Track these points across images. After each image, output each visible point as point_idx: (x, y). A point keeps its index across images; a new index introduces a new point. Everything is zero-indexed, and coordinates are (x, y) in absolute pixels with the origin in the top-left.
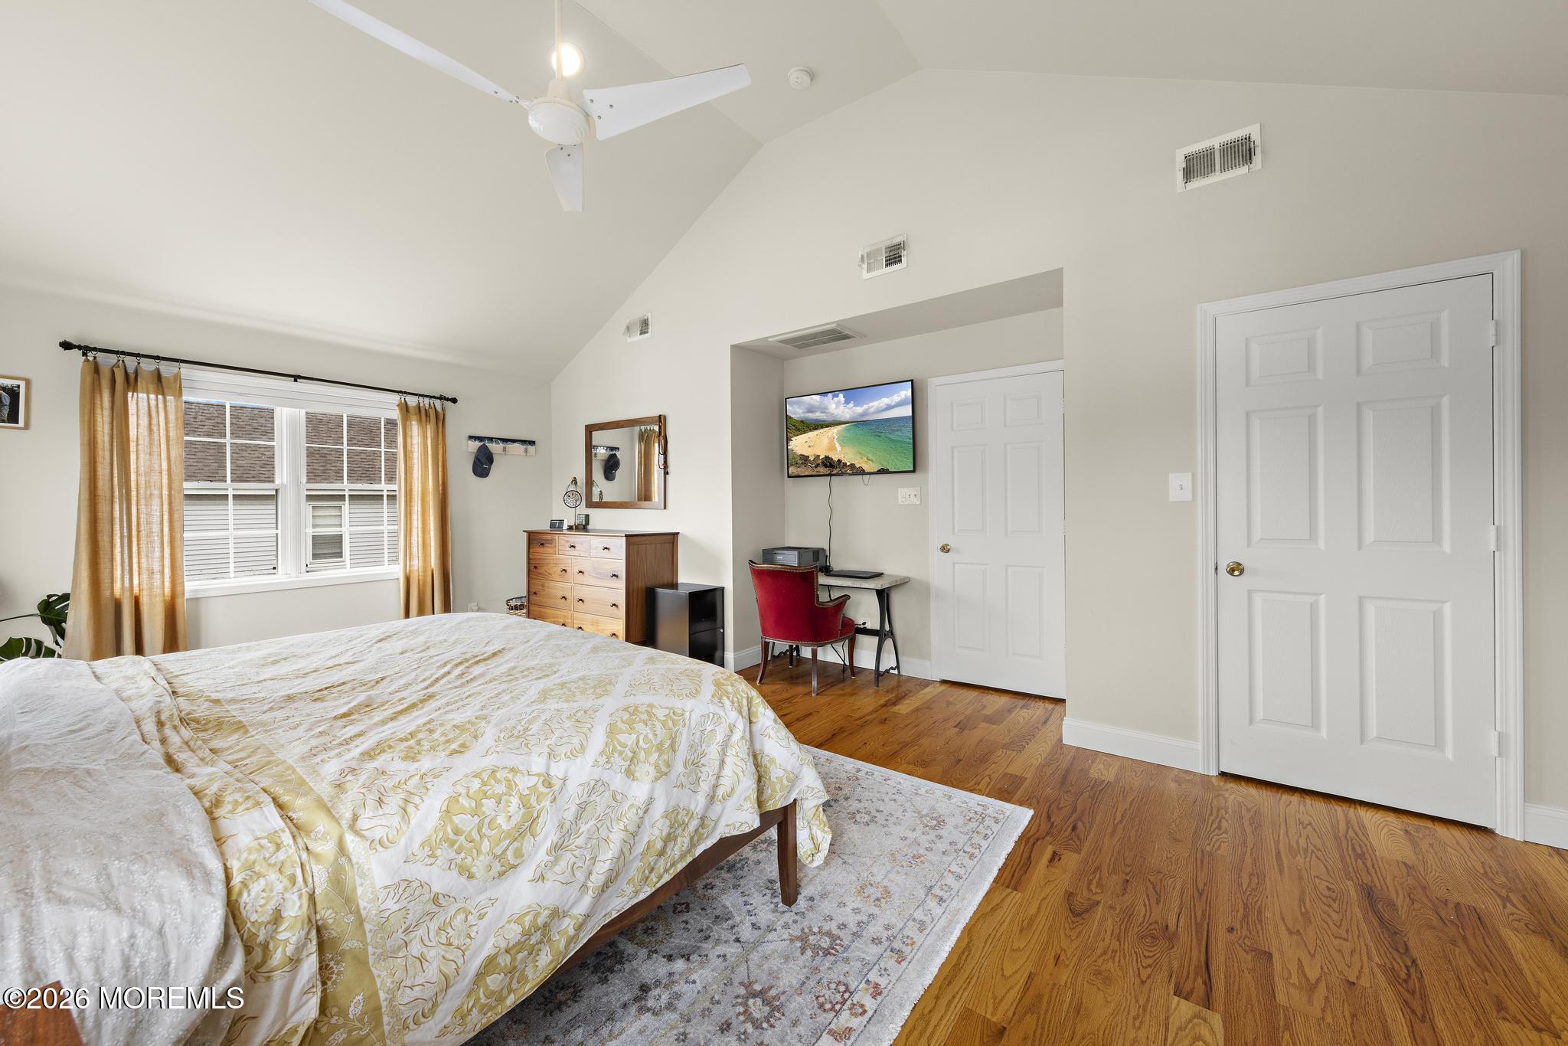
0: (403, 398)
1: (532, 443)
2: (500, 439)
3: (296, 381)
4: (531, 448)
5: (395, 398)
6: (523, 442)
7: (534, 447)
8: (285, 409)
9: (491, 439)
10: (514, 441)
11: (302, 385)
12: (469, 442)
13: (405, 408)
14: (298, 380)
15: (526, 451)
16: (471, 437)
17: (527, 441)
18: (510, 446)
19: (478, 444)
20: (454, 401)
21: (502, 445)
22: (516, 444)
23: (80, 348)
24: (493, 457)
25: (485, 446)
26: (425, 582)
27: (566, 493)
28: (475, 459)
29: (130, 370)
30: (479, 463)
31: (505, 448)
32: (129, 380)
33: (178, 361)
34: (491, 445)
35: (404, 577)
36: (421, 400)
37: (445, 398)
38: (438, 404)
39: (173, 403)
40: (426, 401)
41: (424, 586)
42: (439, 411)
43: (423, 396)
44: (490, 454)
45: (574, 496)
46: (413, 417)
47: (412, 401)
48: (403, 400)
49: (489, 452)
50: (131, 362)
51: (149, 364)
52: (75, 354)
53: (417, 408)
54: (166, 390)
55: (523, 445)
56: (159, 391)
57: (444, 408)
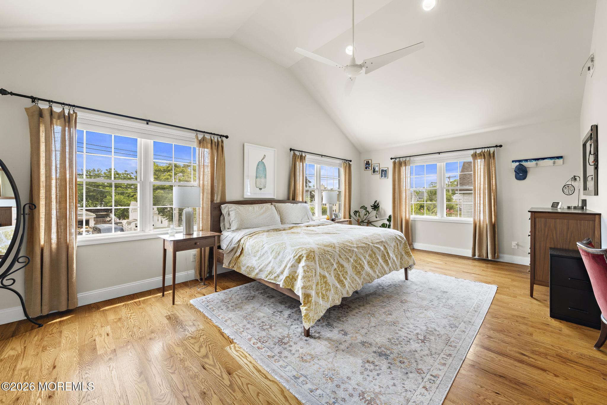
0: (475, 151)
1: (560, 158)
2: (533, 159)
3: (439, 154)
4: (559, 161)
5: (472, 152)
6: (552, 158)
7: (561, 160)
9: (526, 160)
10: (544, 159)
12: (512, 164)
13: (475, 156)
15: (554, 163)
16: (513, 161)
17: (555, 157)
18: (541, 162)
19: (517, 164)
20: (501, 146)
21: (534, 162)
22: (546, 160)
23: (393, 158)
24: (527, 169)
25: (522, 164)
26: (483, 227)
27: (564, 186)
28: (515, 171)
29: (401, 161)
30: (518, 173)
31: (537, 163)
32: (400, 164)
33: (410, 156)
34: (526, 163)
35: (474, 223)
36: (483, 150)
37: (496, 146)
38: (492, 150)
39: (408, 168)
40: (486, 150)
41: (483, 229)
42: (492, 152)
43: (485, 148)
44: (526, 168)
45: (569, 187)
46: (478, 158)
47: (479, 151)
48: (475, 152)
49: (524, 166)
50: (401, 159)
51: (404, 159)
52: (393, 160)
53: (480, 155)
54: (407, 165)
55: (552, 160)
56: (405, 165)
57: (494, 151)
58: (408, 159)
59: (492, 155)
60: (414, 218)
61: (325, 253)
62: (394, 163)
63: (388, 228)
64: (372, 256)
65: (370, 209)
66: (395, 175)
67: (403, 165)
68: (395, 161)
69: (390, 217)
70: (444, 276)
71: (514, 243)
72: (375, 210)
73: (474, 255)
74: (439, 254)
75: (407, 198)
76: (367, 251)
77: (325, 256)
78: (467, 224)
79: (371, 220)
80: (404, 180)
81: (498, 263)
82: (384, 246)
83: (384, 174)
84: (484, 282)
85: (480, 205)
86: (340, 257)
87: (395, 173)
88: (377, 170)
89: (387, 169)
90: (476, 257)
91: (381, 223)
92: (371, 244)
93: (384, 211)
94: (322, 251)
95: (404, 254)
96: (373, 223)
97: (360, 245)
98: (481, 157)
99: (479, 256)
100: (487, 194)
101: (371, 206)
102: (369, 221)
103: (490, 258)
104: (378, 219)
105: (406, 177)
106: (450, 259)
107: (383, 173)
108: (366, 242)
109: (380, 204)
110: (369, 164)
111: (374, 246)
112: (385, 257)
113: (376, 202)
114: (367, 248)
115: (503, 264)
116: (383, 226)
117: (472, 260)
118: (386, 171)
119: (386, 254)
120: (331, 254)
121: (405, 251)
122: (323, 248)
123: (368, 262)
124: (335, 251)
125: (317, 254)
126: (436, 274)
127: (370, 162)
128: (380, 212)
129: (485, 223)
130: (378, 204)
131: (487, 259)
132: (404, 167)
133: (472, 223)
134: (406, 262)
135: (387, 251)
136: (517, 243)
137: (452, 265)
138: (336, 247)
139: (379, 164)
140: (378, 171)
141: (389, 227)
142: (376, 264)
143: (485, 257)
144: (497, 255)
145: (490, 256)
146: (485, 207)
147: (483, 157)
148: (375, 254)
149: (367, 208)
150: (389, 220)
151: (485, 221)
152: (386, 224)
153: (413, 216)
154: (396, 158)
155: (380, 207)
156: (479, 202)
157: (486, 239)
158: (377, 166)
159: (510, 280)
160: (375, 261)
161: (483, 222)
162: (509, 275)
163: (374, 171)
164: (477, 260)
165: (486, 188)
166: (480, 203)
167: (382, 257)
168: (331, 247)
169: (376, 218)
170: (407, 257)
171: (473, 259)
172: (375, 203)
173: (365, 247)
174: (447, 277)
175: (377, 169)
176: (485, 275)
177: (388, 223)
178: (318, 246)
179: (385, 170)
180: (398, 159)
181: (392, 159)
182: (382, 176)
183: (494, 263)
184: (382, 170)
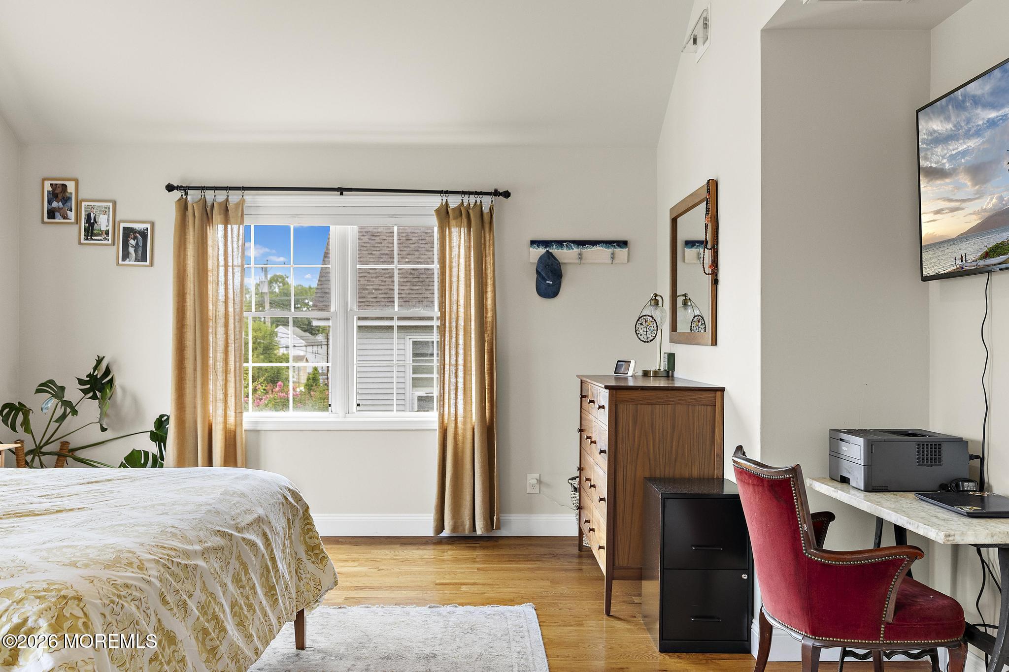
0: (444, 198)
1: (623, 244)
2: (574, 242)
3: (341, 194)
4: (621, 253)
5: (436, 201)
6: (608, 243)
7: (625, 250)
8: (339, 228)
9: (560, 243)
10: (594, 243)
11: (349, 199)
12: (531, 249)
13: (444, 214)
14: (344, 193)
15: (613, 257)
16: (533, 243)
18: (589, 251)
19: (542, 251)
20: (507, 194)
21: (576, 250)
22: (597, 248)
23: (178, 188)
24: (563, 268)
25: (551, 253)
26: (464, 437)
27: (638, 320)
28: (538, 272)
29: (209, 204)
30: (544, 278)
31: (580, 254)
32: (207, 214)
33: (244, 189)
34: (560, 251)
35: (440, 428)
36: (466, 198)
37: (496, 193)
38: (487, 201)
39: (235, 232)
40: (472, 199)
41: (463, 443)
42: (486, 210)
43: (470, 193)
44: (559, 263)
45: (648, 323)
46: (453, 222)
47: (454, 201)
48: (444, 201)
49: (557, 260)
50: (209, 195)
51: (221, 196)
52: (177, 194)
53: (459, 211)
54: (232, 220)
55: (608, 248)
56: (226, 222)
57: (493, 206)
58: (234, 197)
59: (486, 218)
60: (256, 423)
61: (119, 596)
62: (183, 206)
63: (154, 465)
64: (241, 580)
65: (73, 393)
66: (185, 255)
67: (217, 216)
68: (186, 201)
69: (161, 423)
70: (398, 610)
71: (532, 479)
72: (94, 397)
73: (440, 527)
74: (342, 543)
75: (231, 348)
76: (228, 563)
77: (123, 606)
78: (424, 432)
79: (75, 441)
80: (222, 279)
81: (501, 542)
82: (265, 534)
83: (136, 248)
84: (500, 604)
85: (457, 370)
86: (165, 602)
87: (185, 249)
88: (104, 228)
89: (148, 226)
90: (446, 533)
91: (123, 449)
92: (236, 534)
93: (136, 401)
94: (107, 589)
95: (303, 556)
96: (82, 454)
97: (209, 544)
98: (459, 219)
99: (455, 528)
100: (473, 336)
101: (81, 382)
102: (65, 444)
103: (479, 532)
104: (108, 435)
105: (226, 266)
106: (383, 552)
107: (132, 242)
108: (222, 529)
109: (114, 372)
110: (66, 200)
111: (244, 539)
112: (268, 576)
113: (99, 361)
114: (226, 553)
115: (512, 542)
116: (134, 460)
117: (435, 544)
118: (144, 234)
119: (269, 564)
120: (137, 594)
121: (306, 543)
122: (105, 574)
123: (233, 605)
124: (149, 582)
125: (94, 605)
126: (374, 608)
127: (71, 187)
128: (114, 405)
129: (469, 427)
130: (108, 371)
131: (473, 534)
132: (221, 227)
133: (436, 426)
134: (313, 584)
135: (272, 550)
136: (537, 476)
137: (396, 570)
138: (147, 565)
139: (114, 203)
140: (107, 233)
141: (157, 462)
142: (250, 606)
143: (467, 532)
144: (498, 519)
145: (482, 526)
146: (468, 377)
147: (465, 221)
148: (247, 573)
149: (62, 389)
150: (159, 435)
151: (469, 420)
152: (146, 453)
153: (252, 417)
154: (185, 189)
155: (117, 383)
156: (453, 362)
157: (471, 473)
158: (105, 213)
159: (547, 583)
160: (247, 598)
161: (465, 423)
162: (539, 569)
163: (91, 230)
164: (448, 544)
165: (473, 318)
166: (457, 365)
167: (262, 575)
168: (130, 564)
169: (103, 430)
170: (313, 563)
171: (437, 541)
172: (95, 368)
173: (222, 549)
174: (408, 609)
175: (103, 223)
176: (490, 581)
177: (152, 448)
178: (86, 572)
179: (140, 232)
180: (192, 196)
181: (170, 188)
182: (126, 256)
183: (488, 544)
184: (128, 233)
